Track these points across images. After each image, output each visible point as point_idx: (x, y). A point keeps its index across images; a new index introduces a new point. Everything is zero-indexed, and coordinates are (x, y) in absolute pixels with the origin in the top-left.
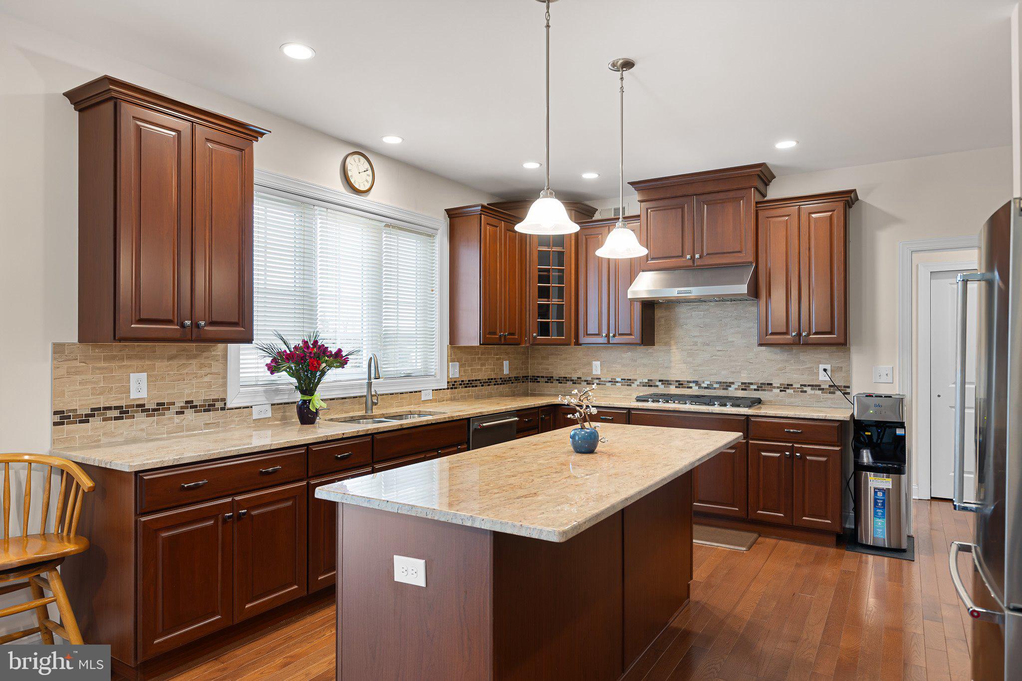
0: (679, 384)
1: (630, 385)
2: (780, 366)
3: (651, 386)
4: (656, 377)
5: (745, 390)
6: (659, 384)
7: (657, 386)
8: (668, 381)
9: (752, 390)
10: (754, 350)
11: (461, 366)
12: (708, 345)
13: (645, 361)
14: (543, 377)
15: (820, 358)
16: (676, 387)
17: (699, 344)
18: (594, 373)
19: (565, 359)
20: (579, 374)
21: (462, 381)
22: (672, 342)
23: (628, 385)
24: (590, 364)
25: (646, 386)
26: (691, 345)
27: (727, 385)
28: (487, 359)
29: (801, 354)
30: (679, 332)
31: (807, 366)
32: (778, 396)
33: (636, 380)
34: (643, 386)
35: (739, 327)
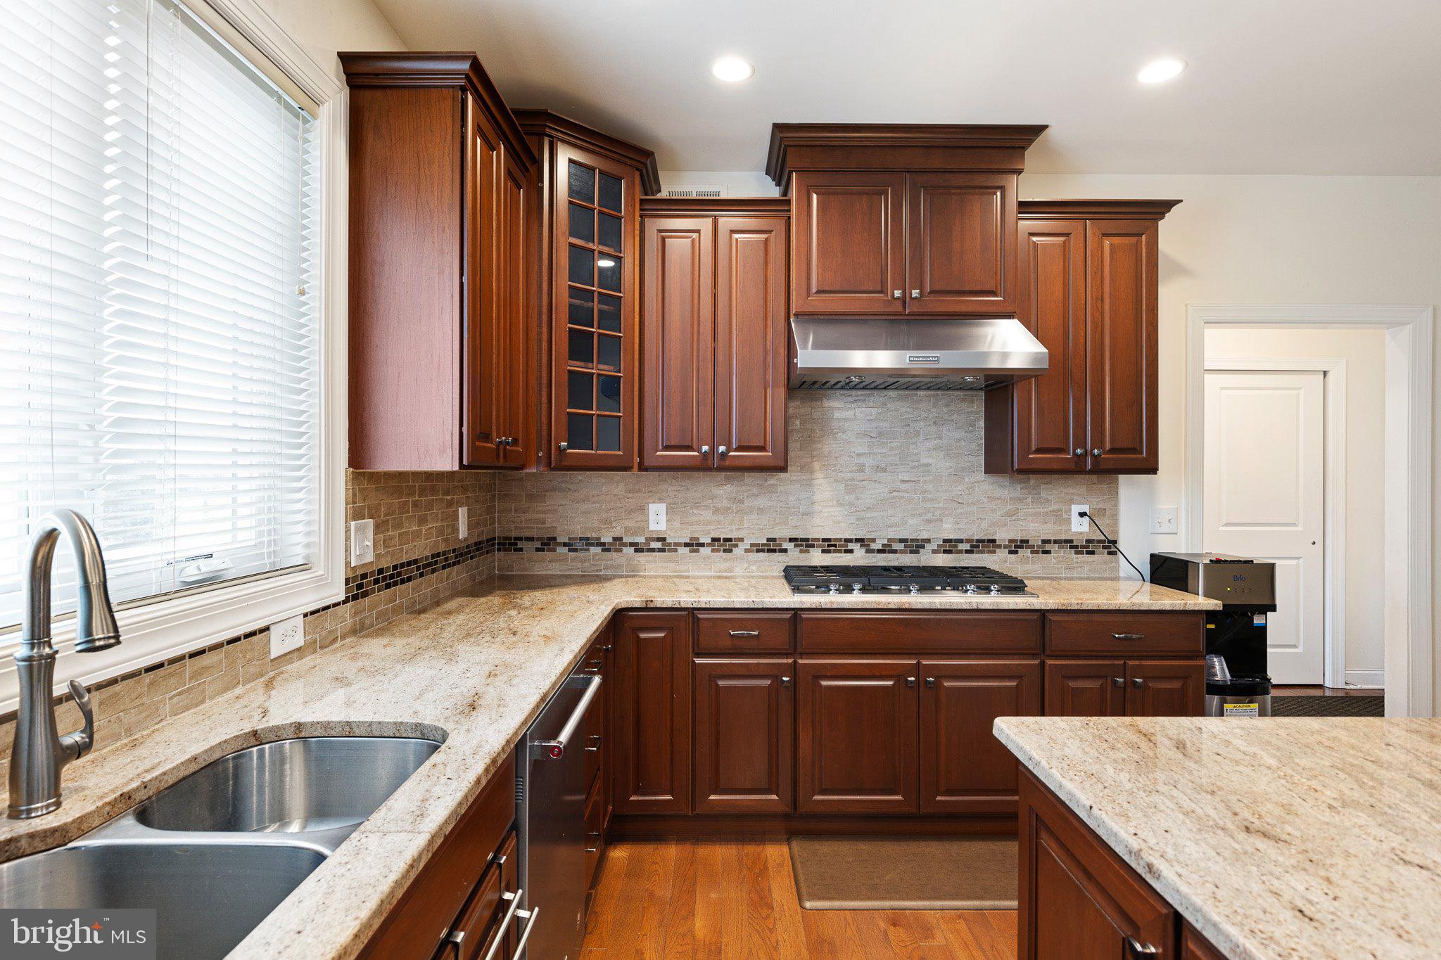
0: (829, 546)
1: (731, 551)
2: (1009, 507)
3: (774, 551)
4: (782, 532)
5: (949, 552)
6: (790, 546)
7: (785, 551)
8: (807, 540)
9: (960, 552)
10: (966, 480)
11: (378, 529)
12: (884, 470)
13: (761, 502)
14: (530, 539)
15: (1072, 494)
16: (823, 551)
17: (868, 470)
18: (653, 527)
19: (586, 499)
20: (618, 532)
21: (381, 571)
22: (817, 465)
23: (725, 551)
24: (643, 509)
25: (763, 551)
26: (851, 472)
27: (915, 546)
28: (429, 506)
29: (1043, 486)
30: (829, 446)
31: (1051, 508)
32: (1006, 561)
33: (741, 540)
34: (758, 551)
35: (940, 438)
